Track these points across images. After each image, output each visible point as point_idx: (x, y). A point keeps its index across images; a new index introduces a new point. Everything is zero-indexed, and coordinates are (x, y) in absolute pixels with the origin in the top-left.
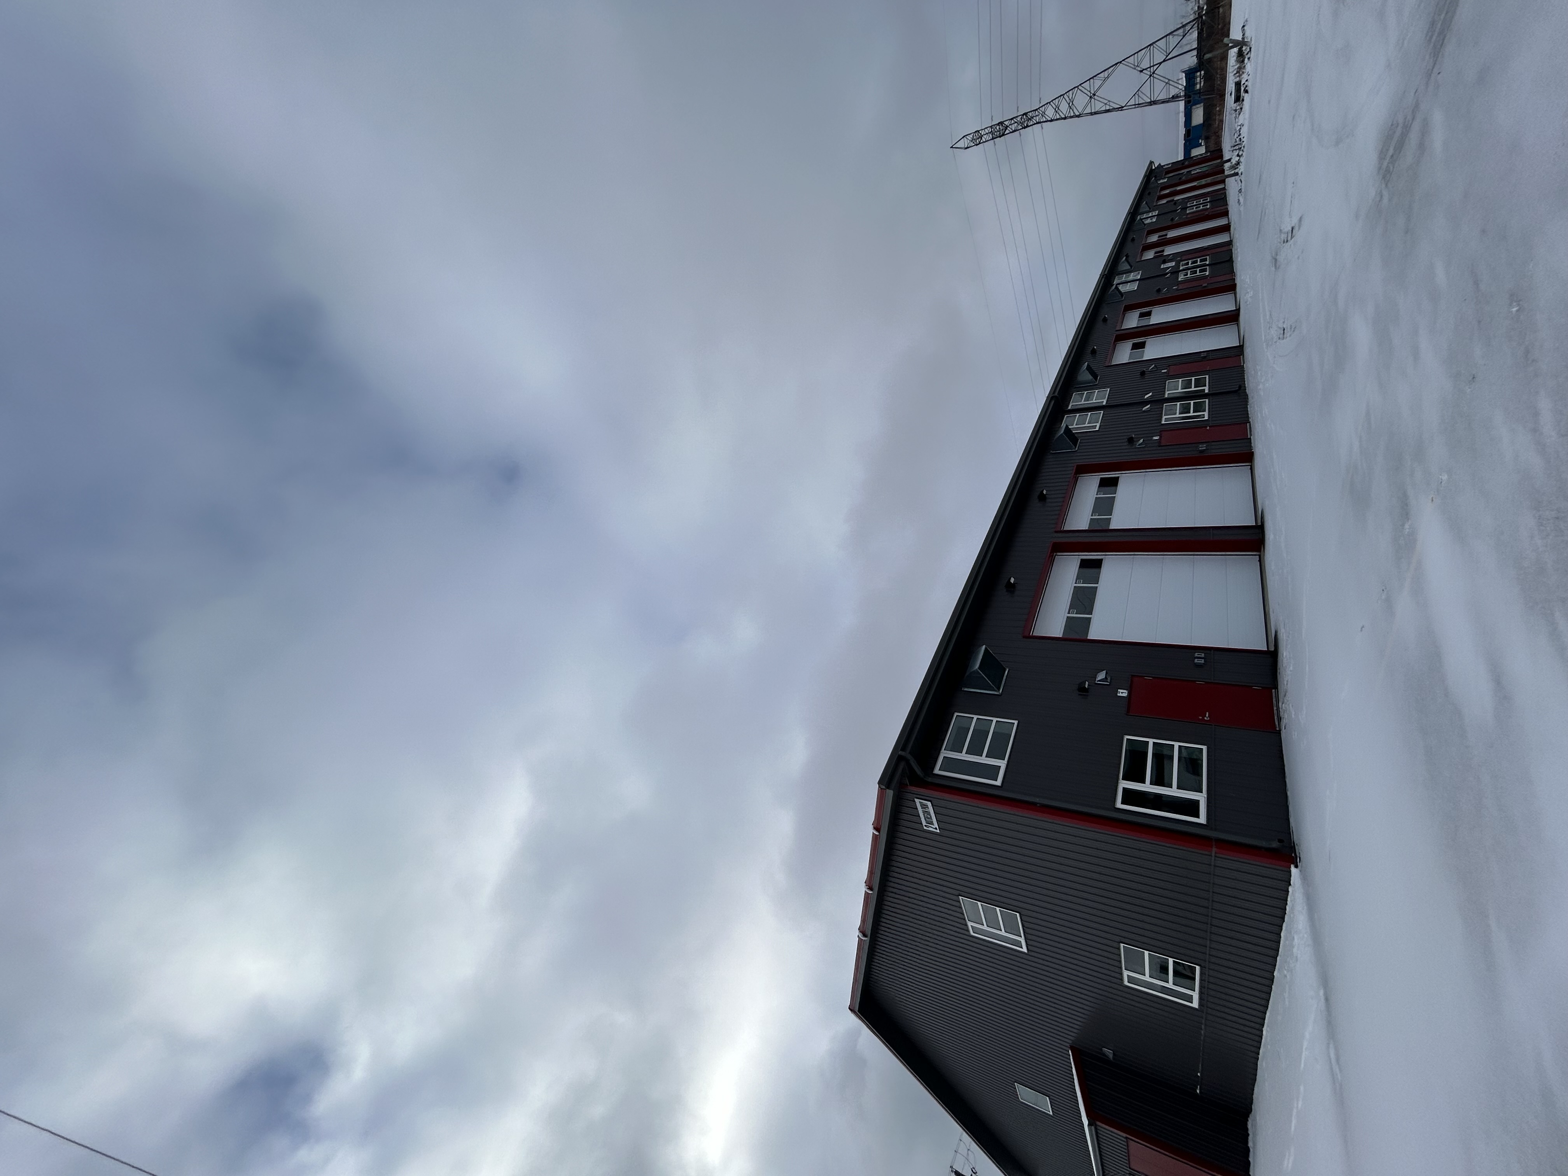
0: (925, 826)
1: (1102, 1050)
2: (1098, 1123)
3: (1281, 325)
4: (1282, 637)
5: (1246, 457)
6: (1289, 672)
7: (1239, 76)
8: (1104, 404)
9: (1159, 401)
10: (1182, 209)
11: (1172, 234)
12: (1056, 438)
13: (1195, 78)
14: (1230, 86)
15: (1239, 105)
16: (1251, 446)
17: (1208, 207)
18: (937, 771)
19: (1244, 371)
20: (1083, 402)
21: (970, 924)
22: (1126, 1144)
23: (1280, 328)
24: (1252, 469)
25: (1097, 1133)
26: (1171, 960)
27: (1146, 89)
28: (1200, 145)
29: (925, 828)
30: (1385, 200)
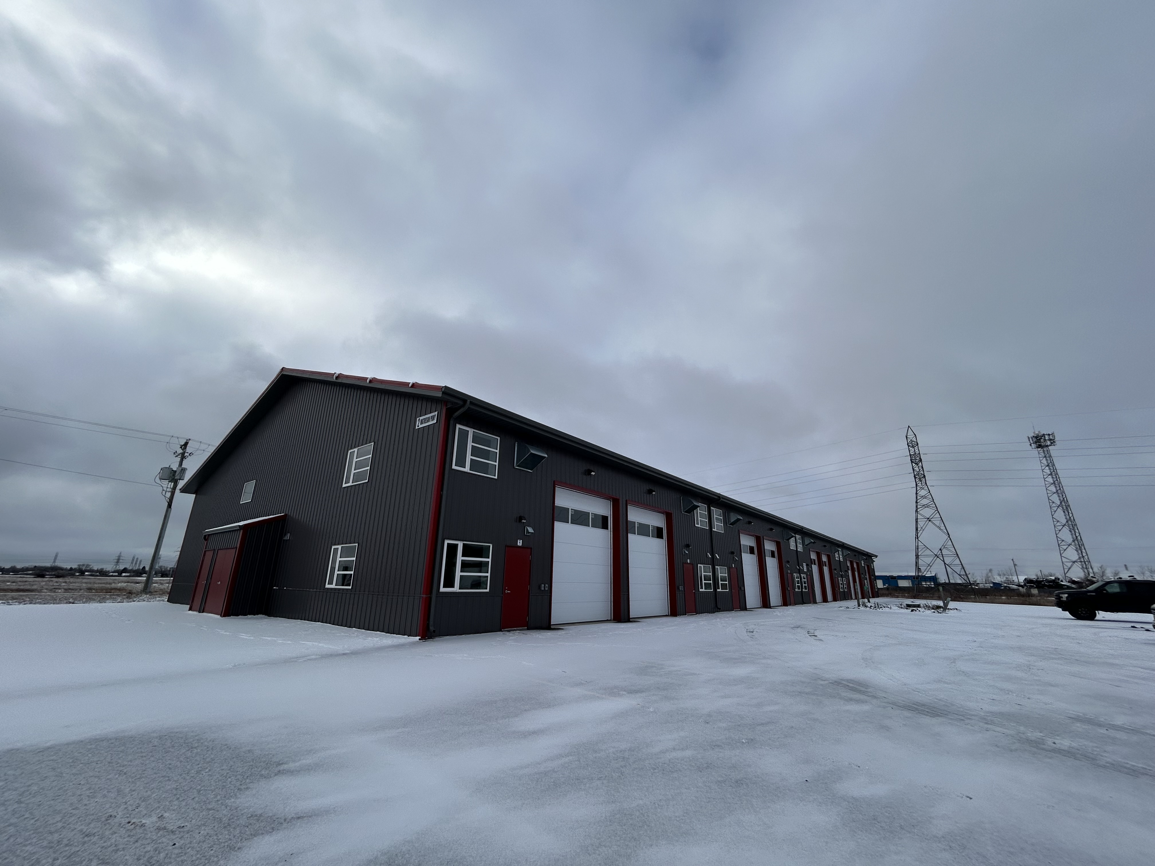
0: (419, 419)
1: (288, 533)
2: (242, 531)
3: (755, 631)
4: (560, 632)
5: (674, 612)
6: (537, 636)
7: (924, 607)
8: (713, 530)
9: (713, 563)
10: (842, 575)
11: (826, 569)
12: (692, 500)
13: (930, 581)
14: (917, 602)
15: (905, 606)
16: (681, 615)
17: (841, 590)
18: (458, 426)
19: (730, 611)
20: (715, 516)
21: (356, 450)
22: (233, 547)
23: (754, 630)
24: (666, 616)
25: (235, 530)
26: (352, 573)
27: (928, 552)
28: (884, 585)
29: (418, 419)
30: (822, 682)
